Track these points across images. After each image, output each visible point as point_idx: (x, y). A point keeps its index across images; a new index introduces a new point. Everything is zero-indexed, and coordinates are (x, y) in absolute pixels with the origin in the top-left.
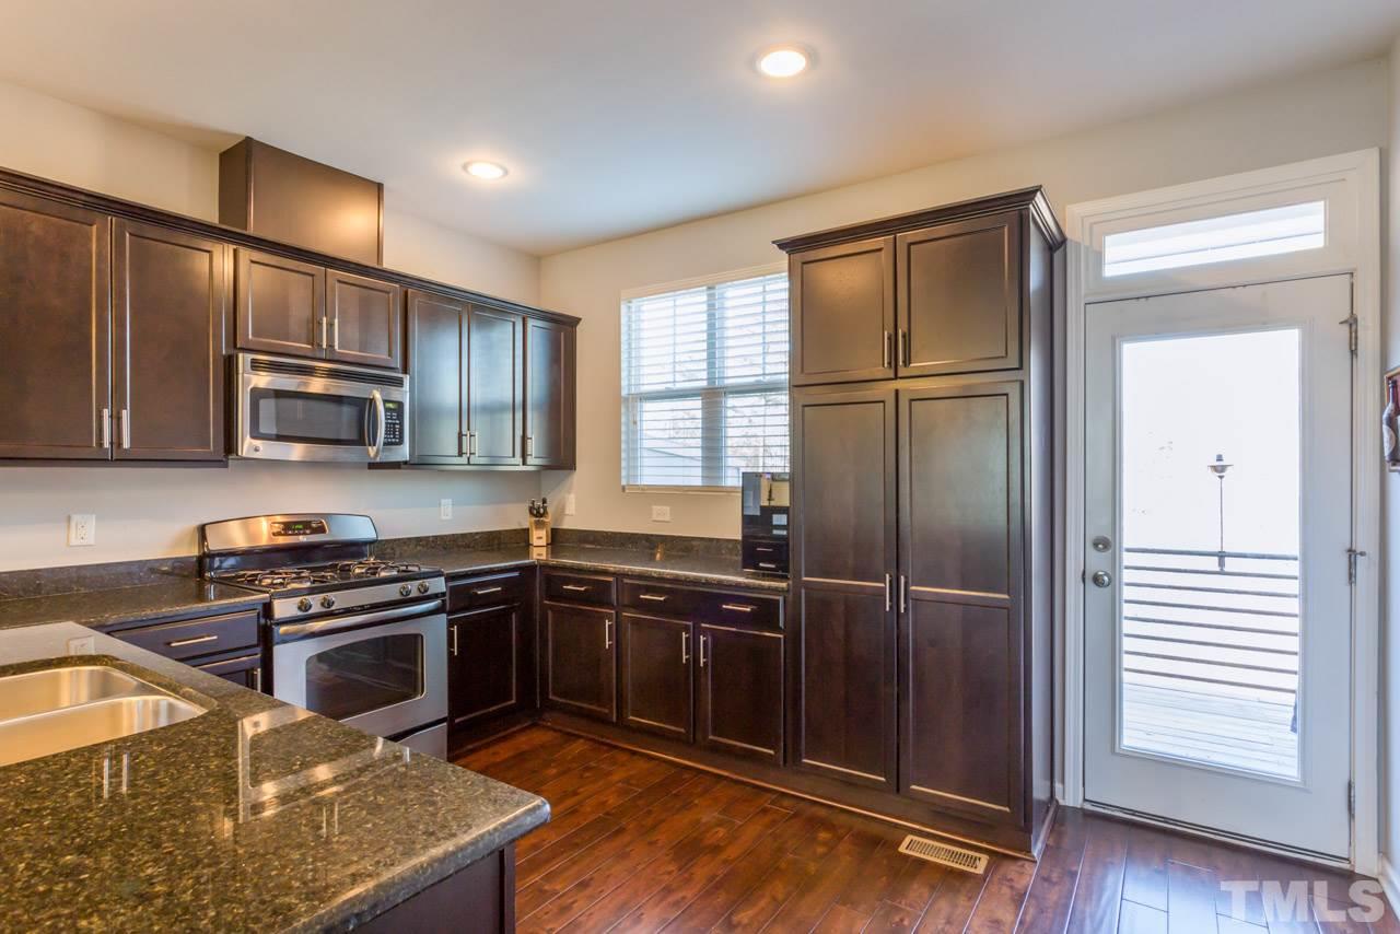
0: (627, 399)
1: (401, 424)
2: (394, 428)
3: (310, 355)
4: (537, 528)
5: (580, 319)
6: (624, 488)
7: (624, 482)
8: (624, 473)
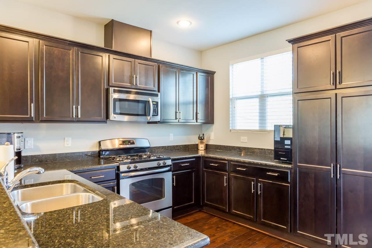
0: (232, 99)
1: (158, 109)
2: (155, 110)
3: (130, 87)
4: (201, 144)
5: (216, 72)
6: (231, 131)
7: (231, 128)
8: (231, 125)
